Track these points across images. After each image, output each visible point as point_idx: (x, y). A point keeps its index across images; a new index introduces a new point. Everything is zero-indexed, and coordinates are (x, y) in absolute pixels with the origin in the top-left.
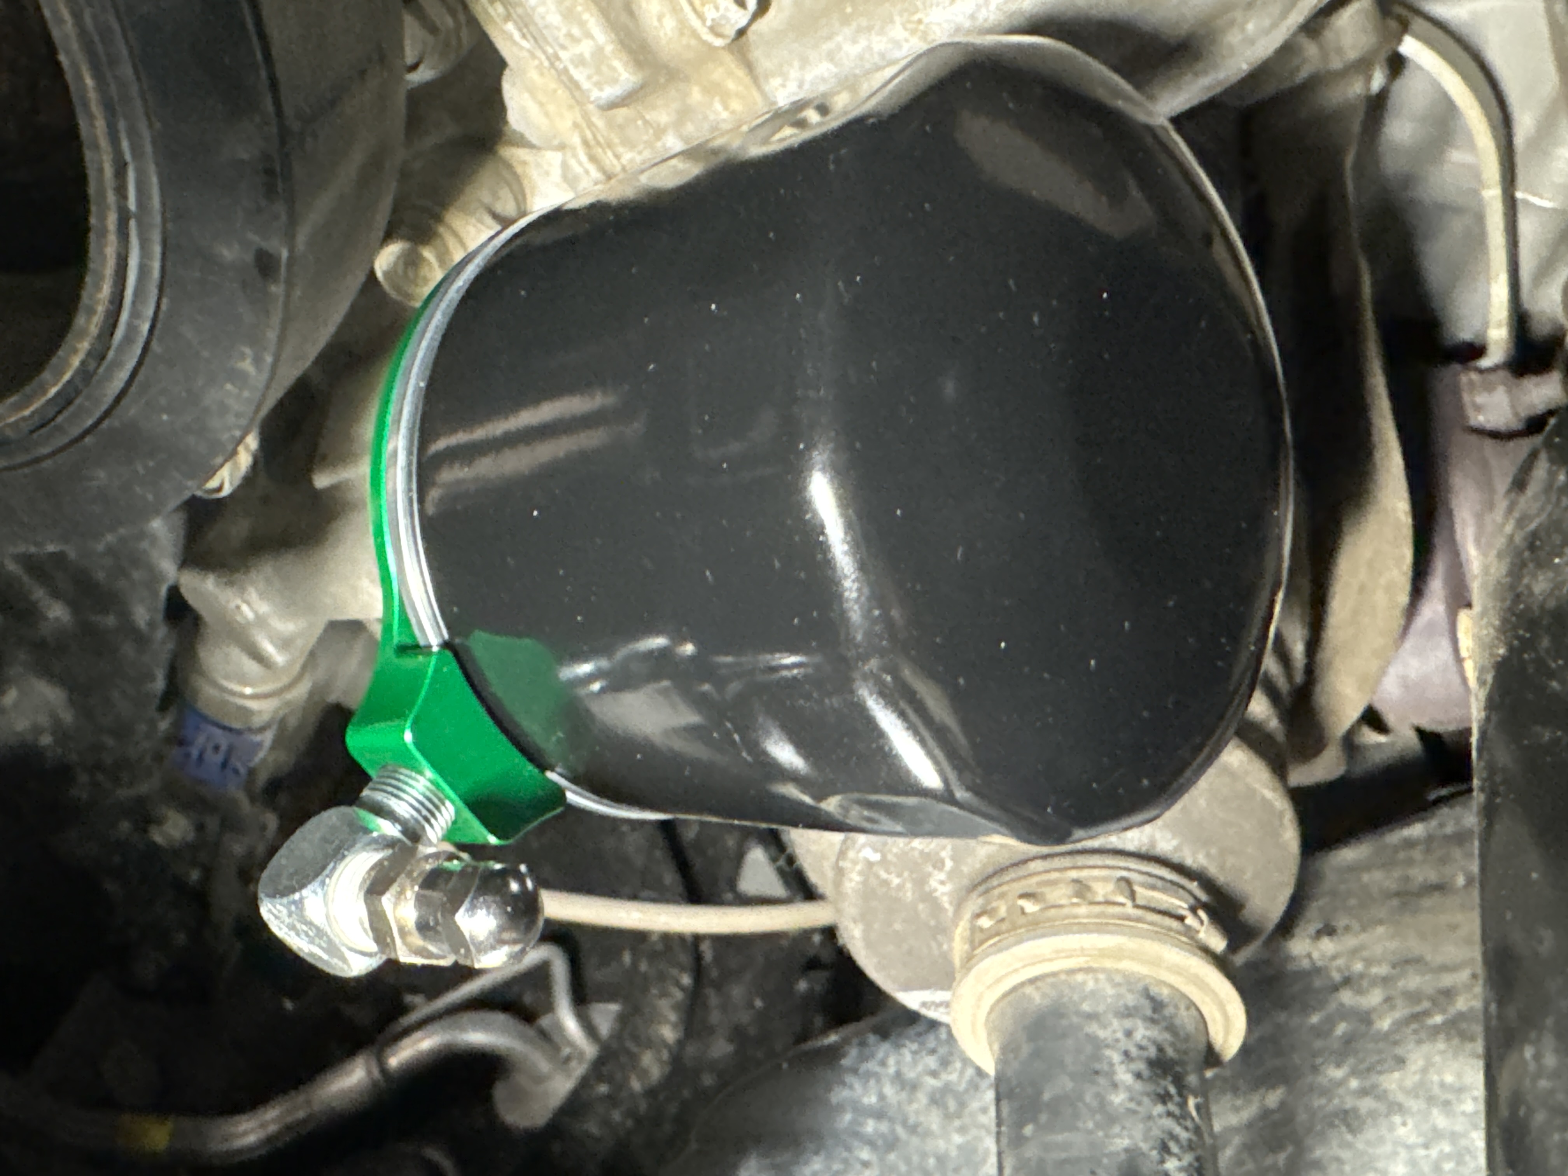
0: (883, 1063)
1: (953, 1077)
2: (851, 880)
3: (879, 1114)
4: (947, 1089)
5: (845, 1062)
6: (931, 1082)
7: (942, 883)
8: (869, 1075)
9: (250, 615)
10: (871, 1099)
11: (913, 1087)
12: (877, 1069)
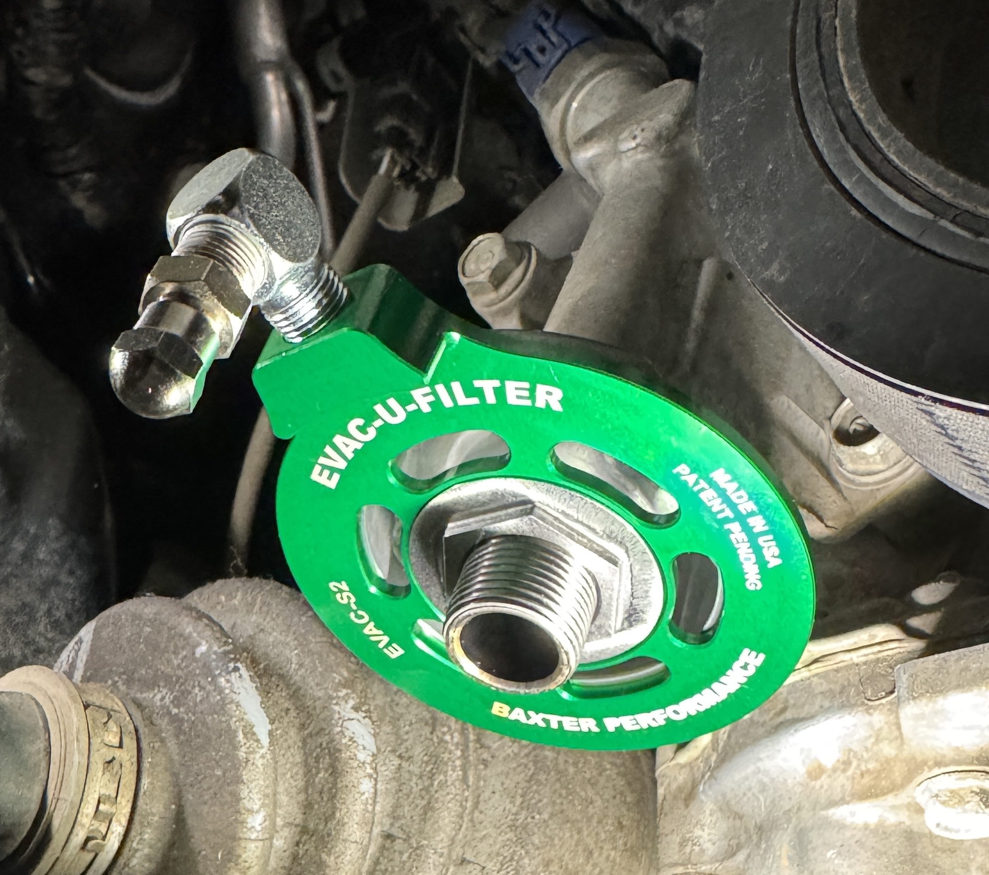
0: (71, 573)
1: (41, 628)
2: (188, 623)
3: (26, 556)
4: (32, 619)
5: (83, 540)
6: (44, 607)
7: (163, 699)
8: (64, 558)
9: (624, 146)
10: (42, 553)
11: (43, 592)
12: (67, 566)
